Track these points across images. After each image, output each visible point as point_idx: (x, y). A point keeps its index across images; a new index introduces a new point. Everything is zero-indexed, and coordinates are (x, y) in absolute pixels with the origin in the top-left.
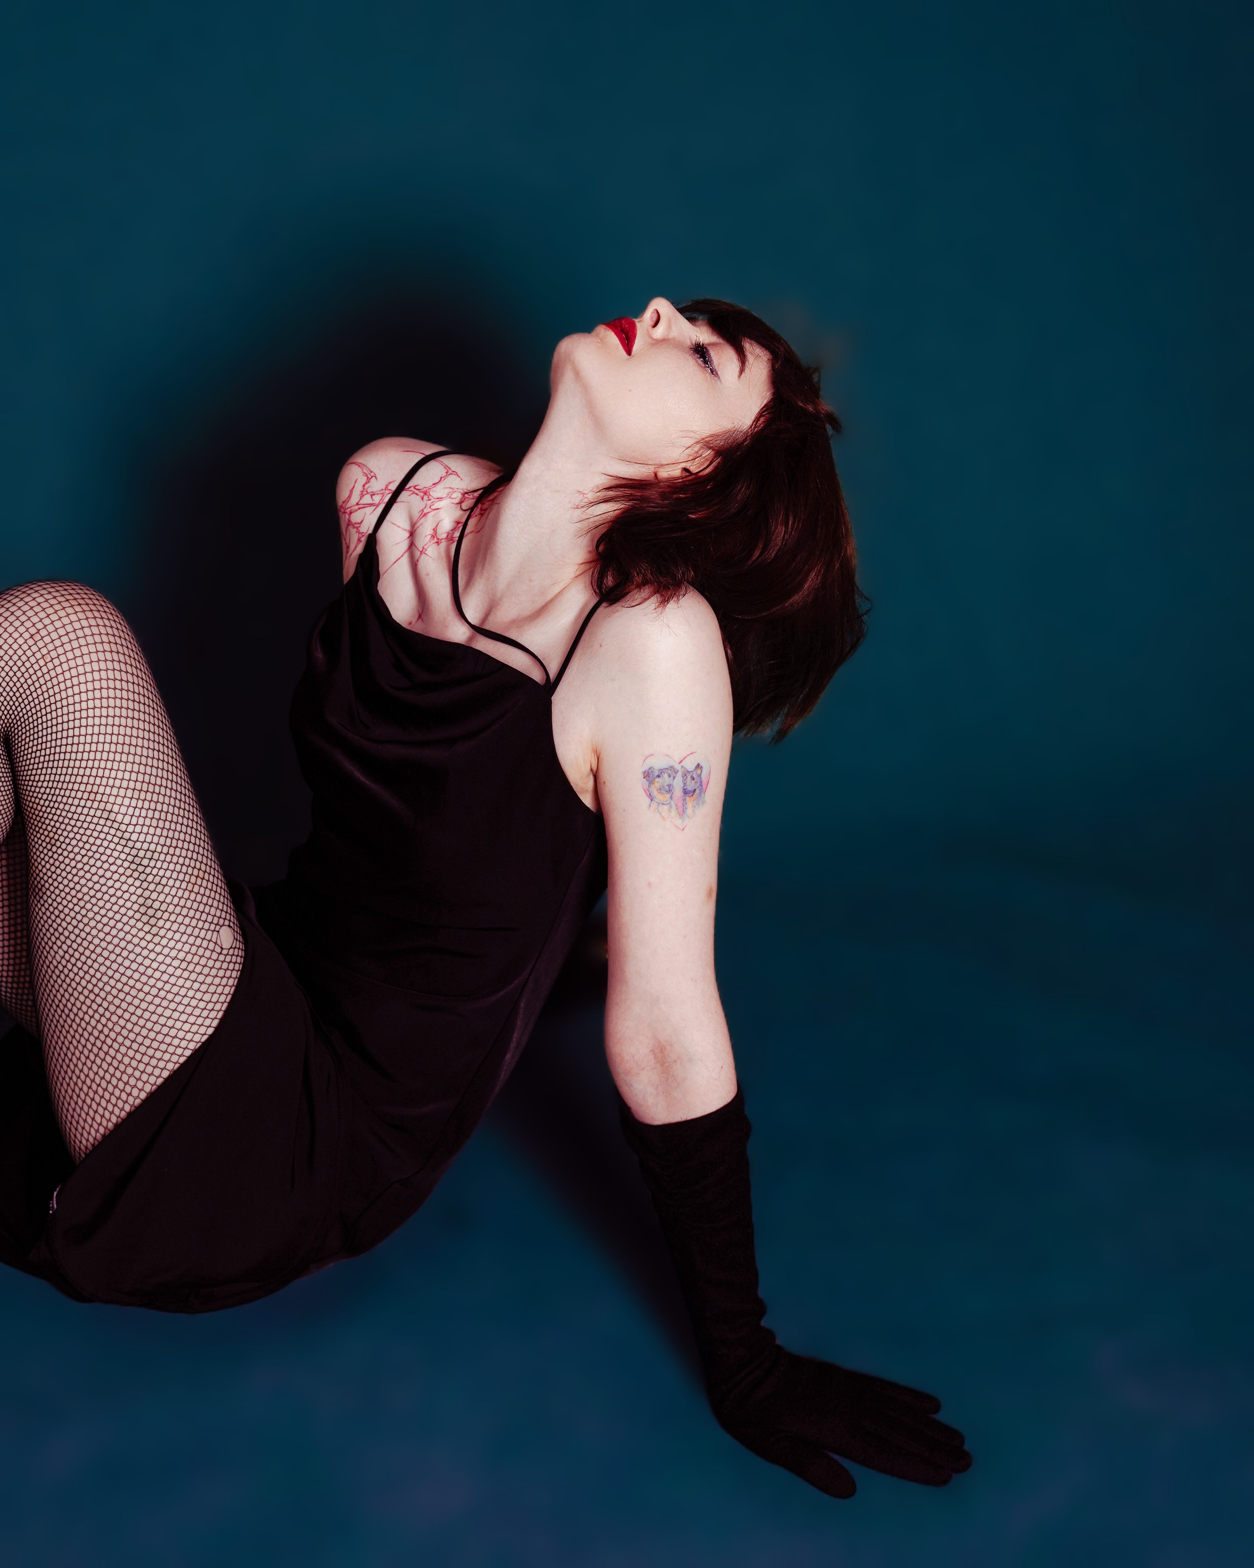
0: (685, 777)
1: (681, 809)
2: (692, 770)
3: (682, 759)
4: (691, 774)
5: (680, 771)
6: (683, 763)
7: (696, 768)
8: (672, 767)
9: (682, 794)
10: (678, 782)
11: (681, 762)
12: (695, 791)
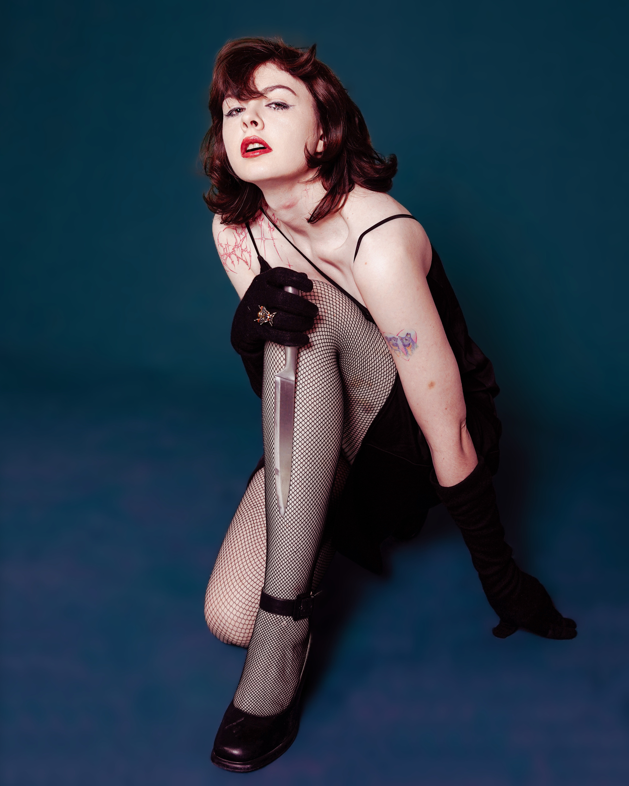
0: (402, 340)
4: (405, 338)
8: (394, 337)
9: (403, 347)
10: (399, 343)
11: (398, 335)
12: (409, 344)
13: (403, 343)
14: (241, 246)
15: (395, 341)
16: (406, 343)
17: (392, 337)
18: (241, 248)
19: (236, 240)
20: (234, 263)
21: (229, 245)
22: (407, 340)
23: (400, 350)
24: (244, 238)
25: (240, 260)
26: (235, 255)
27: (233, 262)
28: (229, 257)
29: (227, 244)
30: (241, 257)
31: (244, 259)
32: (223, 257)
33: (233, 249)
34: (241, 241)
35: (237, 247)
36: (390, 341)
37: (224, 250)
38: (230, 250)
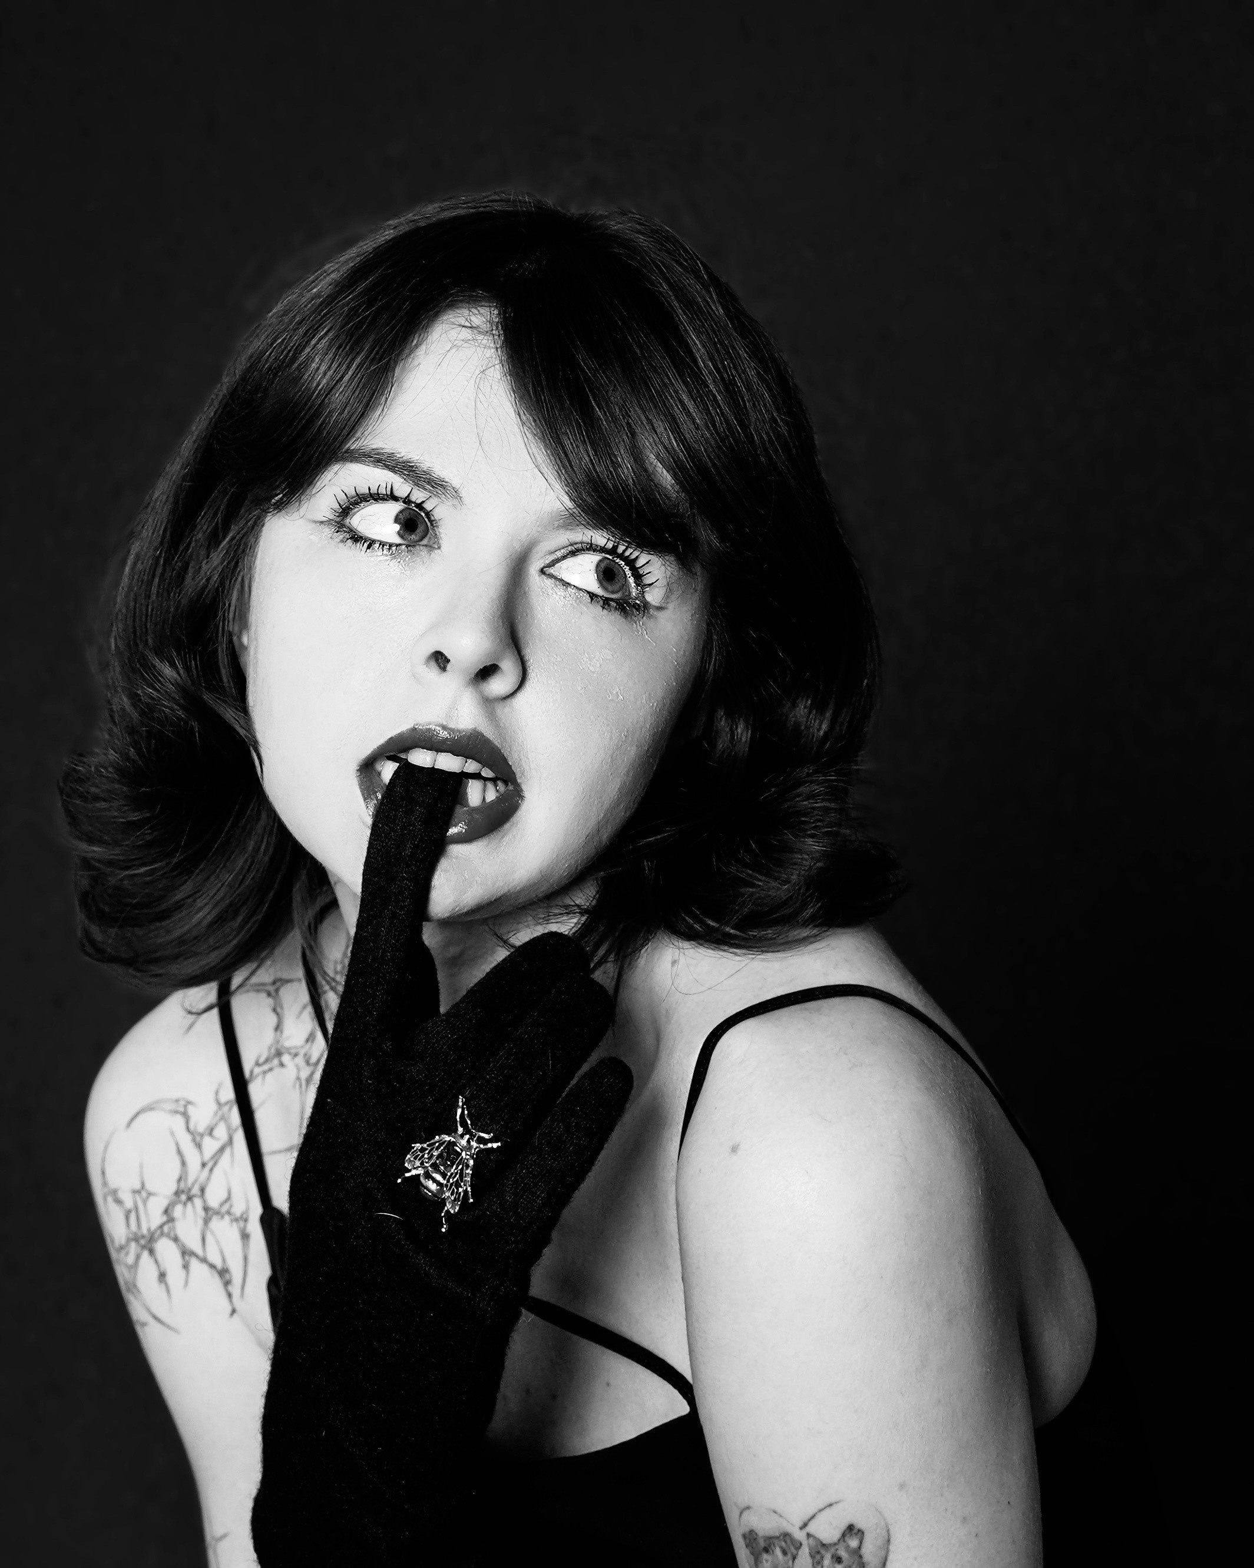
0: (818, 1557)
2: (835, 1539)
3: (806, 1519)
4: (833, 1550)
5: (805, 1542)
6: (811, 1529)
7: (844, 1535)
8: (786, 1536)
14: (202, 1190)
15: (785, 1553)
17: (777, 1534)
18: (205, 1201)
19: (183, 1163)
20: (170, 1279)
21: (150, 1194)
24: (222, 1150)
25: (194, 1263)
26: (176, 1239)
27: (162, 1276)
28: (145, 1254)
29: (142, 1191)
30: (199, 1250)
31: (215, 1258)
32: (122, 1255)
33: (166, 1211)
34: (204, 1165)
35: (184, 1197)
37: (127, 1218)
38: (153, 1218)
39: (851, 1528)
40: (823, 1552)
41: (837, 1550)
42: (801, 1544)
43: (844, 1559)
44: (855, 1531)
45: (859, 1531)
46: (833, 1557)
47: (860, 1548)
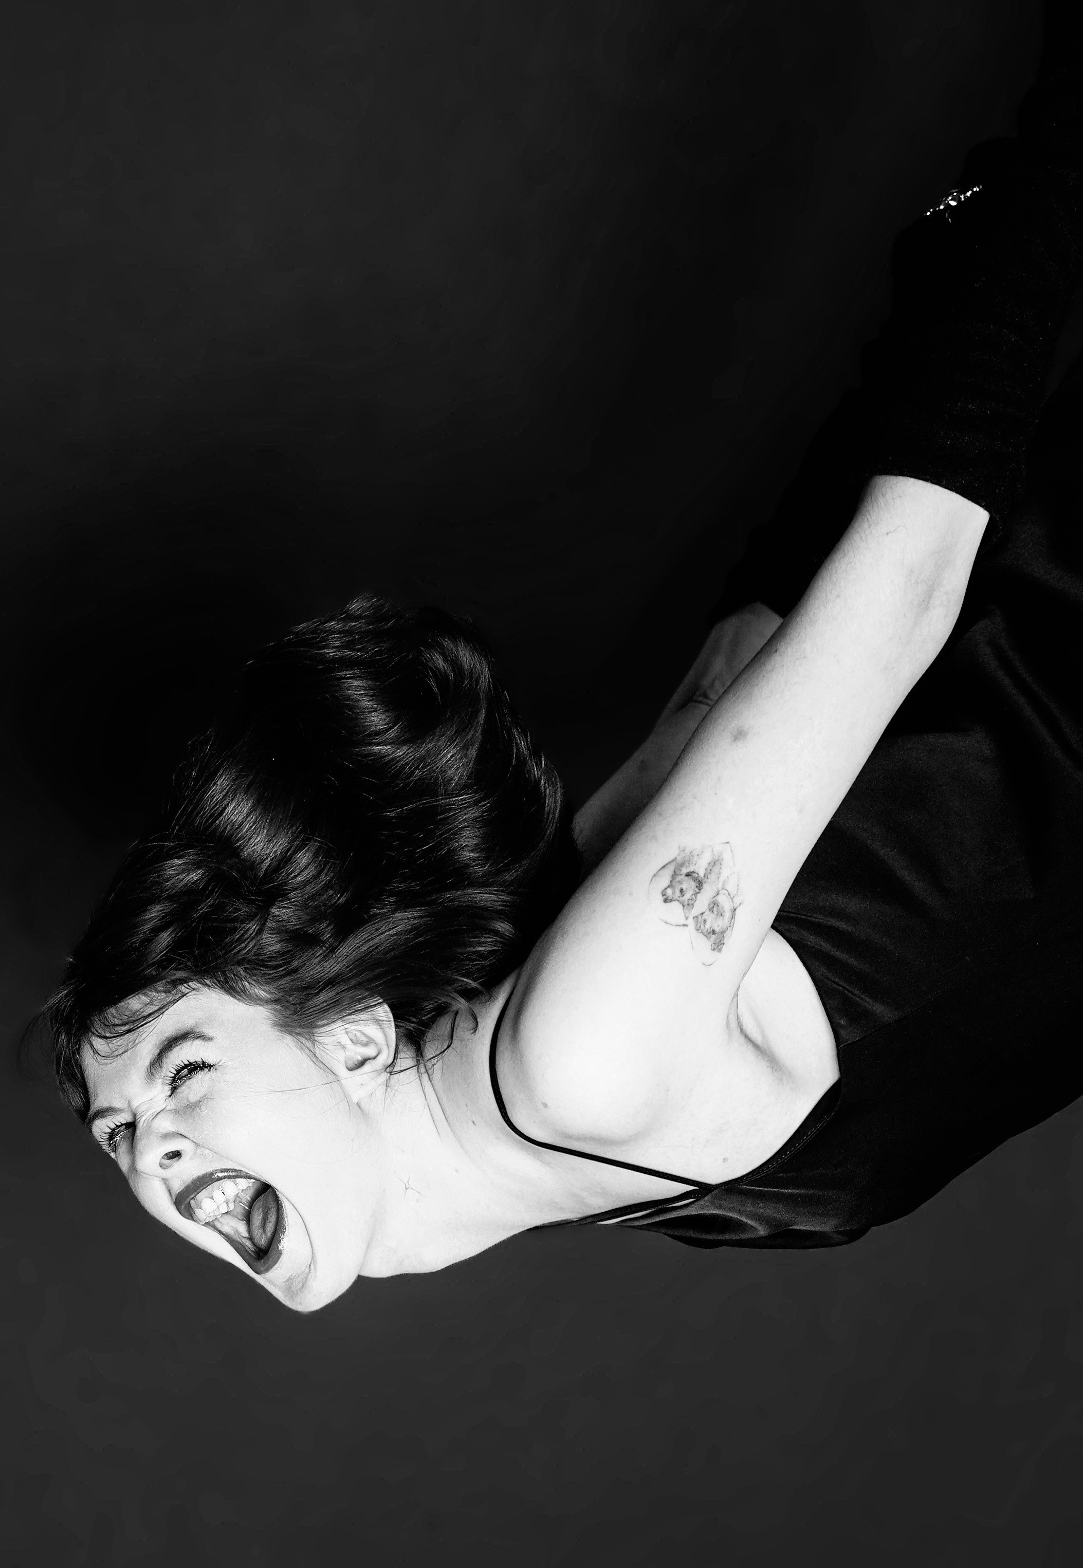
0: (690, 902)
1: (716, 869)
2: (676, 902)
3: (682, 927)
4: (681, 899)
5: (690, 915)
6: (683, 921)
7: (671, 901)
8: (696, 929)
9: (705, 886)
10: (702, 903)
11: (684, 925)
12: (688, 875)
13: (696, 894)
15: (705, 921)
16: (689, 885)
17: (701, 934)
22: (682, 890)
23: (720, 886)
36: (717, 930)
39: (666, 901)
40: (686, 903)
41: (679, 897)
42: (694, 918)
43: (679, 889)
44: (665, 897)
45: (663, 895)
46: (683, 895)
47: (669, 887)
